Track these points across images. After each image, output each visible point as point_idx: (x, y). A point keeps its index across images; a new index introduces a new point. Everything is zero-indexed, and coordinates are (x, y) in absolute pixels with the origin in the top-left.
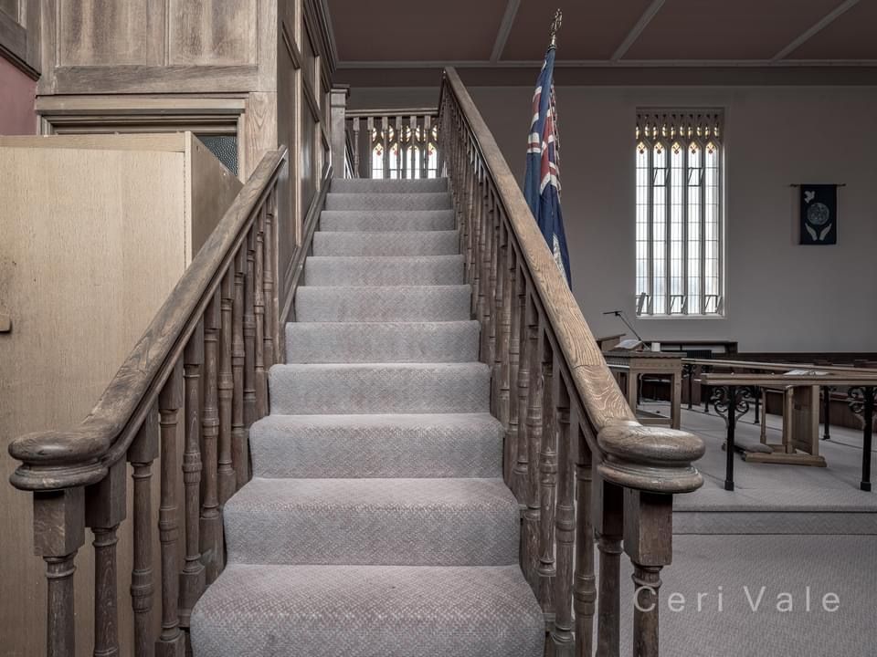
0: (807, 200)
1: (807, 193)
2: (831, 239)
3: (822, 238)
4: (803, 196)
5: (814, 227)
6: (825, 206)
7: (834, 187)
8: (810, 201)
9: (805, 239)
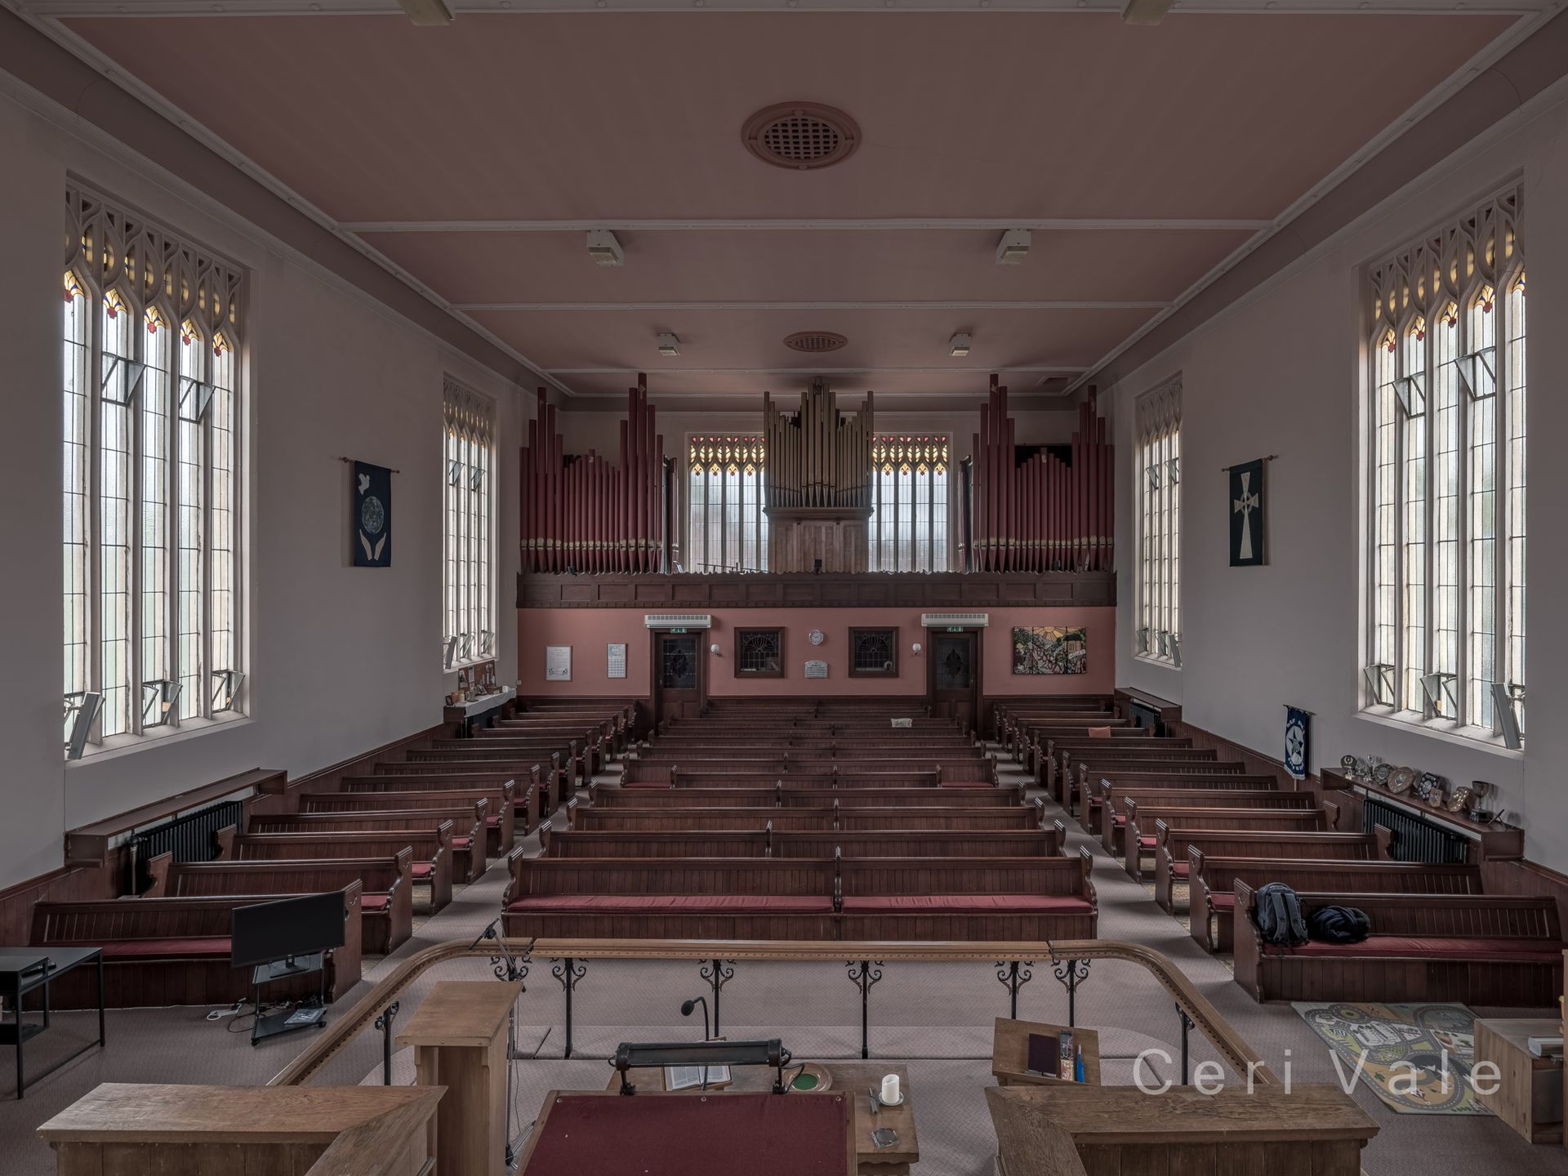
0: (362, 489)
1: (361, 476)
2: (385, 560)
3: (377, 557)
4: (356, 483)
5: (369, 536)
6: (379, 503)
7: (389, 471)
8: (365, 491)
9: (358, 559)
